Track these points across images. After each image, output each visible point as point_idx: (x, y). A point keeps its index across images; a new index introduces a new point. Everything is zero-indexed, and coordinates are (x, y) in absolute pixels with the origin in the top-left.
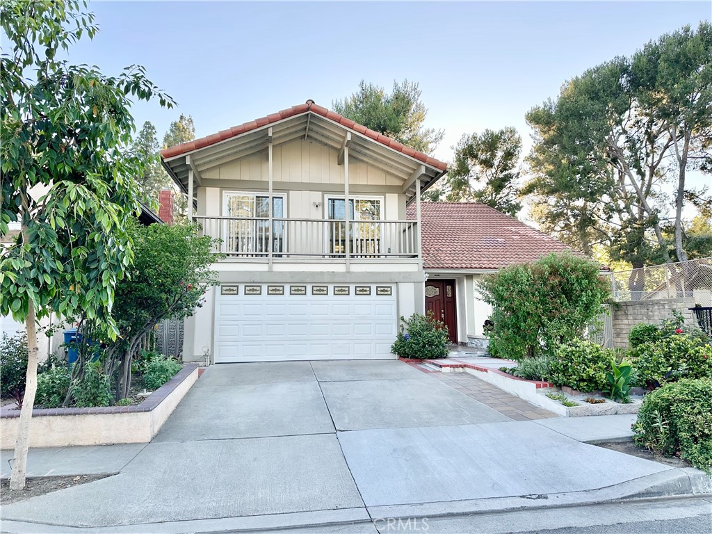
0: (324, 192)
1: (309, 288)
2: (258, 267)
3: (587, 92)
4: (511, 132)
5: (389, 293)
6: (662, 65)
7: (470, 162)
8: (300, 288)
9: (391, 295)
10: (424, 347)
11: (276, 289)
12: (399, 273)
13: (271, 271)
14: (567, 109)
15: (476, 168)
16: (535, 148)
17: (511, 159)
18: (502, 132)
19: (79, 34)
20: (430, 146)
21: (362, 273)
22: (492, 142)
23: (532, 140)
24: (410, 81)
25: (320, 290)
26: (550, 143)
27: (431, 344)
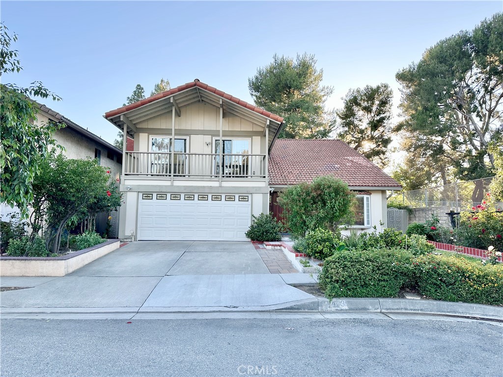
0: (213, 136)
1: (196, 196)
2: (164, 183)
3: (438, 57)
4: (385, 86)
5: (247, 200)
6: (493, 37)
7: (355, 108)
8: (190, 196)
9: (248, 201)
10: (263, 234)
11: (175, 196)
12: (253, 187)
13: (172, 185)
14: (423, 70)
15: (360, 113)
16: (403, 98)
17: (384, 106)
18: (378, 88)
19: (13, 70)
20: (323, 99)
21: (229, 187)
22: (371, 95)
23: (400, 93)
24: (308, 53)
25: (203, 197)
26: (414, 94)
27: (267, 232)
